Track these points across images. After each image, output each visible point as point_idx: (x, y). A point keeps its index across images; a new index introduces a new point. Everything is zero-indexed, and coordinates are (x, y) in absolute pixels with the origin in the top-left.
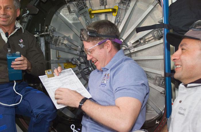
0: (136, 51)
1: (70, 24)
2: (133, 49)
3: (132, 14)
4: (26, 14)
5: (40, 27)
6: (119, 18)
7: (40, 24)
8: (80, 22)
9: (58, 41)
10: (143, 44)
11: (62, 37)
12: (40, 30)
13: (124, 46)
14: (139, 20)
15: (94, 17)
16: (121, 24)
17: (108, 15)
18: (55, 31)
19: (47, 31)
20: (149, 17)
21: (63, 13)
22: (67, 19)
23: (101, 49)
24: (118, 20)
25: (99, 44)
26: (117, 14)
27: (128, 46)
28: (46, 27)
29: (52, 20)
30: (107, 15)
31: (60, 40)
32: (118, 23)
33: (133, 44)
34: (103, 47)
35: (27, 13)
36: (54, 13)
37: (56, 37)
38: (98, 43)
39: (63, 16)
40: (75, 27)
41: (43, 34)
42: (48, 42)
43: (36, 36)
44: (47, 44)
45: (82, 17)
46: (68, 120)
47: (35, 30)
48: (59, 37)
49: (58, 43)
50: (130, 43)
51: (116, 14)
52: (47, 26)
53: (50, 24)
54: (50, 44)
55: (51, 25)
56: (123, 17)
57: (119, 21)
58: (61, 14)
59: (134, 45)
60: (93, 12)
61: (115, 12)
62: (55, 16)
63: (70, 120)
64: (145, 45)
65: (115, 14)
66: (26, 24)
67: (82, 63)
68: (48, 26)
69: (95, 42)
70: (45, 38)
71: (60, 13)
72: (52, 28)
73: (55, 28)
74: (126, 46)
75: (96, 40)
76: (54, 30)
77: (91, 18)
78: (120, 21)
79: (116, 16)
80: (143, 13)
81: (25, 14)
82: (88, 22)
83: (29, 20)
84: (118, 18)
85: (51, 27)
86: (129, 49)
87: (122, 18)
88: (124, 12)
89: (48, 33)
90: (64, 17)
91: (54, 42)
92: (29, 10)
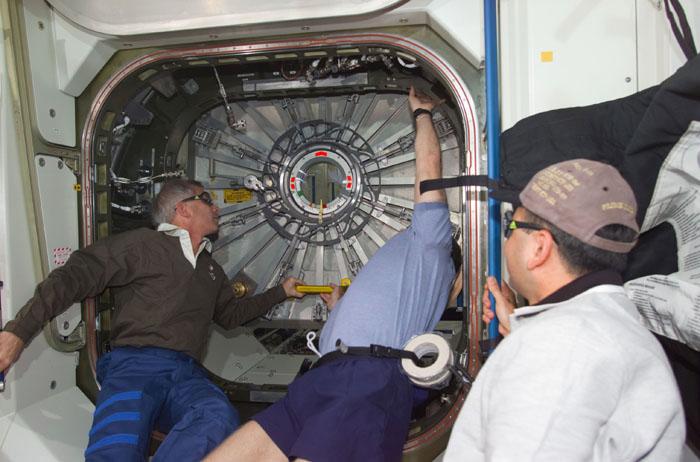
0: (391, 164)
2: (385, 161)
4: (122, 126)
5: (153, 158)
7: (153, 150)
10: (406, 151)
12: (153, 165)
13: (365, 153)
27: (373, 154)
35: (124, 123)
41: (163, 175)
43: (144, 180)
47: (141, 164)
66: (118, 148)
67: (268, 189)
68: (173, 154)
81: (119, 124)
83: (127, 139)
86: (376, 161)
92: (129, 117)
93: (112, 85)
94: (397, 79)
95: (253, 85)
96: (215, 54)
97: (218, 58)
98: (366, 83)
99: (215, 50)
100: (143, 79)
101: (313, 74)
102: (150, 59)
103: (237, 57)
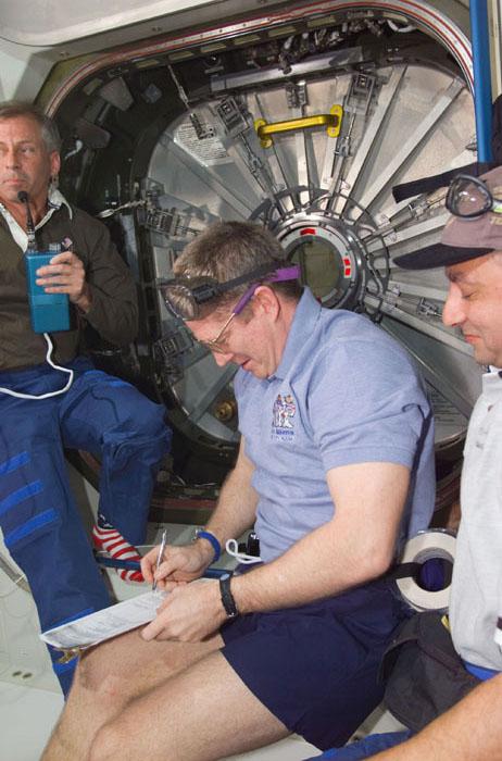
0: (402, 239)
1: (204, 168)
2: (392, 236)
3: (387, 126)
4: (74, 152)
5: (119, 185)
6: (347, 142)
7: (118, 177)
8: (231, 161)
9: (174, 223)
10: (421, 218)
11: (184, 211)
12: (120, 195)
13: (365, 226)
14: (406, 145)
15: (273, 143)
16: (353, 160)
17: (313, 134)
18: (164, 193)
19: (138, 197)
20: (438, 131)
21: (182, 138)
22: (195, 156)
23: (247, 322)
24: (344, 148)
25: (238, 312)
26: (341, 131)
27: (376, 227)
28: (136, 185)
29: (152, 161)
30: (311, 137)
31: (178, 221)
32: (345, 158)
33: (390, 220)
34: (252, 313)
35: (76, 148)
36: (156, 140)
37: (167, 211)
38: (231, 310)
39: (182, 146)
40: (218, 176)
41: (126, 206)
42: (143, 227)
43: (106, 213)
44: (142, 232)
45: (238, 146)
46: (216, 447)
47: (107, 195)
48: (174, 209)
49: (172, 229)
50: (384, 217)
51: (337, 129)
52: (139, 180)
53: (145, 175)
54: (152, 234)
55: (149, 176)
56: (360, 137)
57: (346, 150)
58: (175, 141)
59: (395, 223)
60: (268, 130)
61: (335, 126)
62: (158, 149)
63: (221, 446)
64: (428, 222)
65: (333, 132)
68: (140, 178)
69: (221, 310)
70: (135, 218)
71: (172, 140)
72: (153, 185)
73: (162, 186)
74: (371, 228)
75: (222, 305)
76: (158, 191)
77: (264, 148)
78: (352, 151)
79: (339, 135)
80: (420, 122)
81: (70, 151)
82: (255, 162)
84: (344, 141)
85: (151, 181)
86: (380, 237)
87: (356, 143)
88: (361, 123)
89: (142, 202)
90: (186, 149)
91: (161, 227)
92: (82, 140)
93: (55, 105)
94: (401, 49)
95: (222, 82)
96: (162, 51)
97: (167, 56)
98: (361, 59)
99: (162, 46)
100: (88, 93)
101: (286, 58)
102: (92, 68)
103: (190, 50)
